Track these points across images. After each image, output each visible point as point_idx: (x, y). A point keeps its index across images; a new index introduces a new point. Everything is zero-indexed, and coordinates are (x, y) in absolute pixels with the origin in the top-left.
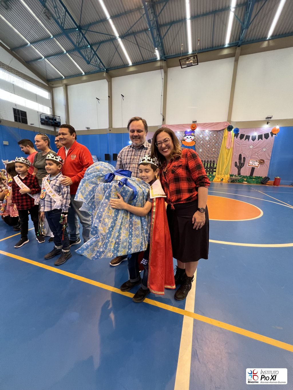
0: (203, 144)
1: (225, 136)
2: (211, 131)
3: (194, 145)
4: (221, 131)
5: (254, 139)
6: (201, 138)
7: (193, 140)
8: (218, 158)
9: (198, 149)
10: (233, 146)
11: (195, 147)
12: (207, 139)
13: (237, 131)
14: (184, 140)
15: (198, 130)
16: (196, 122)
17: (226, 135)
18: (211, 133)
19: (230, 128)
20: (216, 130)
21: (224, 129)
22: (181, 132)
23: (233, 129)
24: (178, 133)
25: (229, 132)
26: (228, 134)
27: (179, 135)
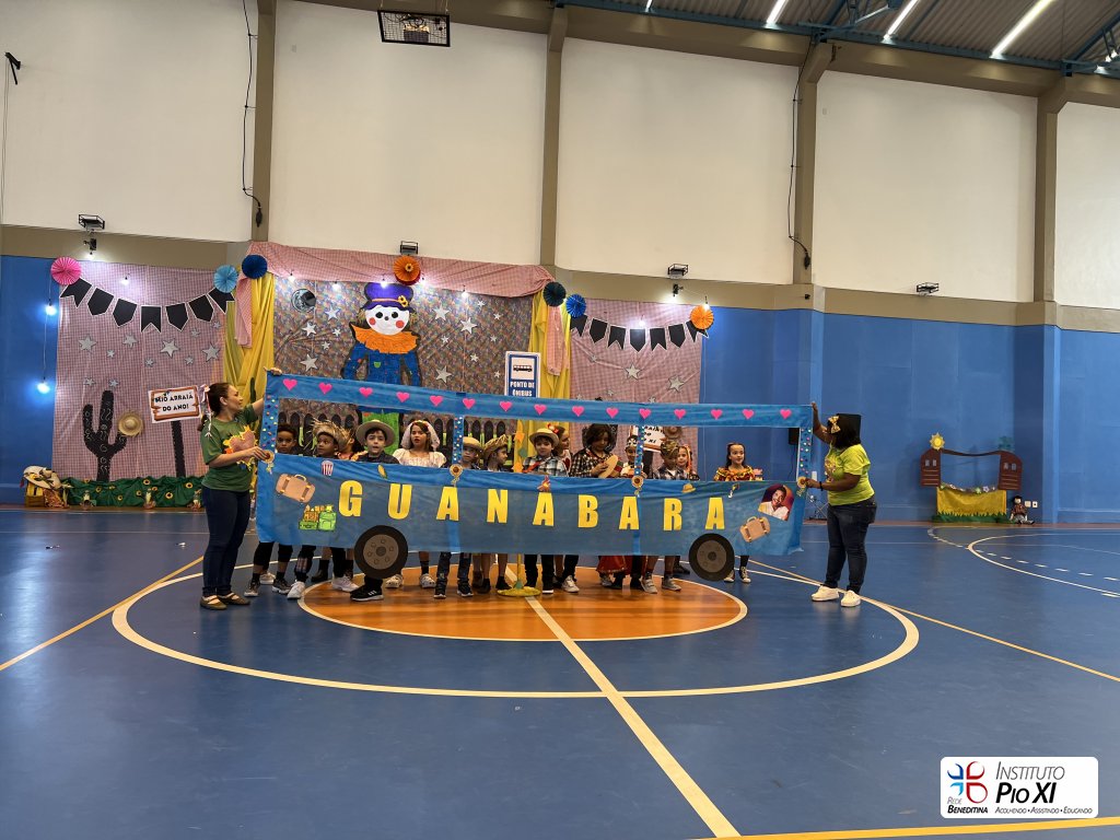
0: (451, 348)
1: (540, 324)
2: (480, 296)
3: (410, 348)
4: (523, 302)
5: (638, 343)
6: (440, 320)
7: (407, 329)
9: (432, 367)
10: (571, 363)
11: (418, 359)
12: (468, 326)
13: (578, 307)
14: (365, 325)
15: (424, 288)
16: (414, 249)
17: (544, 319)
18: (481, 304)
19: (554, 294)
20: (500, 295)
21: (532, 295)
22: (349, 287)
23: (565, 300)
24: (336, 287)
25: (554, 309)
26: (549, 316)
27: (337, 297)
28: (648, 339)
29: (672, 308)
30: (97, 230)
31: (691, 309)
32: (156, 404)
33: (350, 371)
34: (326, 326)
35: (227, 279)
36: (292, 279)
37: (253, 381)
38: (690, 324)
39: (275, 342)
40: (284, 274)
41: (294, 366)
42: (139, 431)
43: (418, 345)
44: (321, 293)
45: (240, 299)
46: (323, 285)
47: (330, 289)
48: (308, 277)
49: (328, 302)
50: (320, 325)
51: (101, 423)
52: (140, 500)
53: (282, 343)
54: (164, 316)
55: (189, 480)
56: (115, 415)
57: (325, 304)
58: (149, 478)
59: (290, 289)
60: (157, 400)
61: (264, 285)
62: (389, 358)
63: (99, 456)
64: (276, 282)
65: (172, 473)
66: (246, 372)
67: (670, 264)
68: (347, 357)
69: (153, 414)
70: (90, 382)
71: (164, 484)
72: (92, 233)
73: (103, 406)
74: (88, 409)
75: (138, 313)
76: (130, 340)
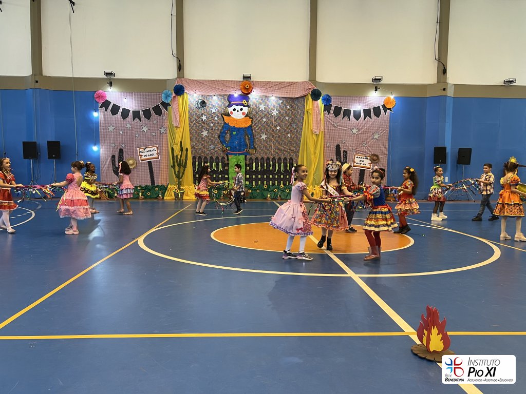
0: (267, 123)
1: (309, 110)
2: (280, 98)
3: (249, 125)
4: (301, 99)
5: (357, 116)
6: (262, 111)
7: (247, 116)
8: (298, 152)
9: (259, 133)
10: (324, 128)
11: (252, 130)
12: (275, 113)
13: (327, 100)
14: (228, 115)
15: (255, 96)
16: (249, 77)
17: (311, 107)
18: (281, 101)
19: (316, 95)
20: (290, 97)
21: (305, 96)
22: (220, 97)
23: (321, 97)
24: (215, 98)
25: (316, 102)
26: (313, 106)
27: (216, 103)
28: (362, 114)
29: (375, 98)
30: (112, 77)
31: (384, 98)
32: (141, 154)
33: (223, 136)
34: (211, 116)
35: (167, 96)
36: (195, 95)
37: (181, 142)
38: (384, 106)
39: (189, 124)
40: (192, 92)
41: (198, 135)
42: (135, 166)
43: (252, 123)
44: (208, 101)
45: (174, 105)
46: (208, 97)
47: (212, 99)
48: (202, 94)
49: (212, 105)
50: (209, 116)
52: (137, 196)
53: (192, 125)
54: (142, 115)
55: (157, 186)
57: (210, 106)
58: (140, 186)
59: (194, 100)
60: (141, 152)
61: (183, 99)
62: (239, 129)
64: (188, 96)
65: (149, 184)
66: (178, 138)
67: (373, 77)
68: (221, 130)
69: (140, 158)
70: (113, 145)
71: (146, 189)
72: (110, 79)
73: (119, 155)
74: (113, 157)
75: (131, 113)
76: (128, 126)
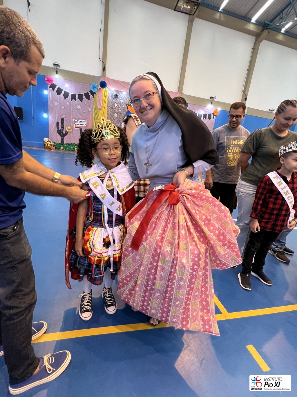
27: (124, 96)
28: (202, 117)
30: (58, 68)
31: (214, 109)
32: (76, 123)
34: (120, 105)
35: (94, 87)
36: (113, 90)
38: (213, 114)
39: (107, 108)
40: (111, 87)
41: (111, 116)
42: (71, 130)
44: (119, 94)
45: (99, 94)
46: (120, 92)
47: (122, 93)
49: (121, 97)
51: (61, 127)
52: (73, 149)
53: (109, 109)
54: (77, 97)
56: (65, 125)
58: (74, 143)
59: (111, 93)
60: (76, 122)
61: (105, 90)
63: (61, 136)
64: (108, 90)
69: (75, 126)
70: (58, 115)
72: (56, 68)
73: (62, 122)
74: (58, 123)
75: (70, 96)
76: (68, 104)
